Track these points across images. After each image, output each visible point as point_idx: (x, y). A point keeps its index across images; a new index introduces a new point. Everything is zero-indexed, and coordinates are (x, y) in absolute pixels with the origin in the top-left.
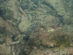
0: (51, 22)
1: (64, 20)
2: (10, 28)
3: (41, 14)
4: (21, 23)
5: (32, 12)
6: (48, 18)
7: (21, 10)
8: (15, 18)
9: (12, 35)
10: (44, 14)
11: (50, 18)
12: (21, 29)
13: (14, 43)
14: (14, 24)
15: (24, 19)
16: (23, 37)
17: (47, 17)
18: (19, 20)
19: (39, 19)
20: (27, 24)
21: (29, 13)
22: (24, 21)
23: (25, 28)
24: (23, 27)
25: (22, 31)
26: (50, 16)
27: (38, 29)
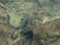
0: (32, 9)
1: (41, 4)
2: (6, 29)
3: (21, 4)
4: (10, 19)
5: (13, 5)
6: (28, 5)
7: (3, 5)
8: (2, 16)
9: (10, 35)
10: (23, 3)
11: (29, 6)
12: (13, 25)
13: (16, 41)
14: (5, 22)
15: (12, 14)
16: (19, 32)
17: (26, 5)
18: (7, 17)
19: (21, 9)
20: (17, 18)
21: (11, 6)
22: (12, 16)
23: (16, 23)
24: (15, 22)
25: (15, 26)
26: (29, 3)
27: (34, 21)
